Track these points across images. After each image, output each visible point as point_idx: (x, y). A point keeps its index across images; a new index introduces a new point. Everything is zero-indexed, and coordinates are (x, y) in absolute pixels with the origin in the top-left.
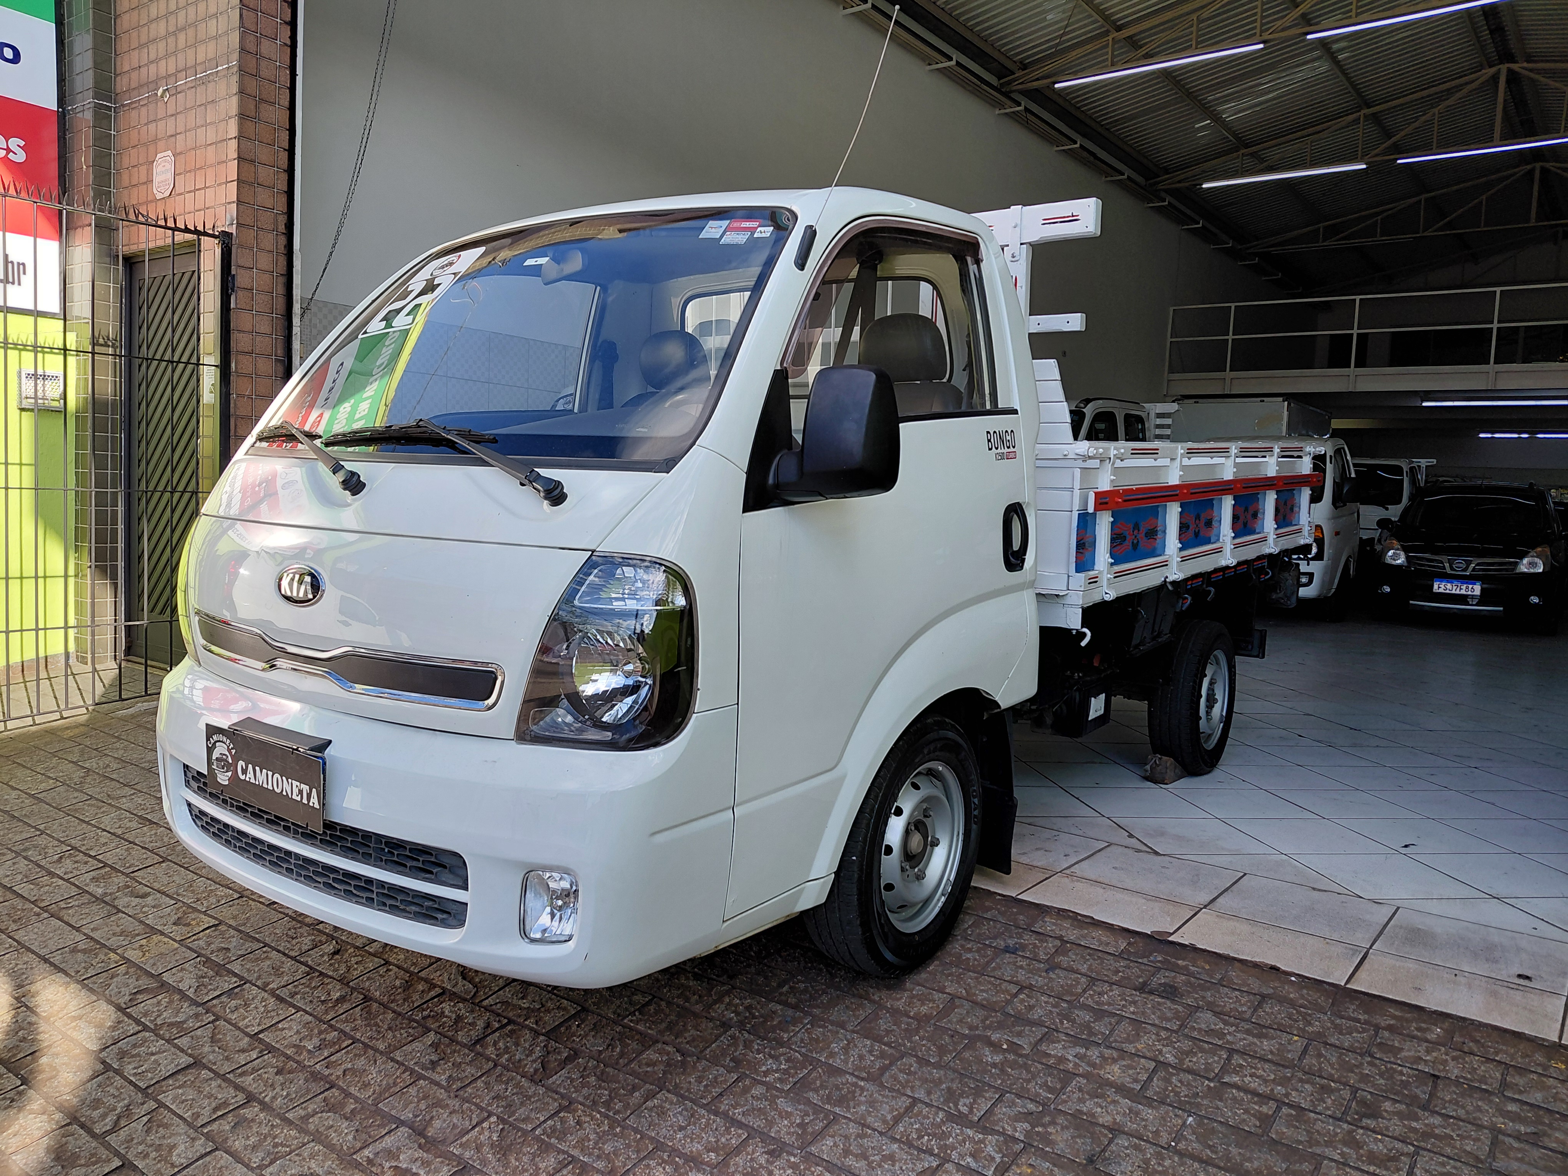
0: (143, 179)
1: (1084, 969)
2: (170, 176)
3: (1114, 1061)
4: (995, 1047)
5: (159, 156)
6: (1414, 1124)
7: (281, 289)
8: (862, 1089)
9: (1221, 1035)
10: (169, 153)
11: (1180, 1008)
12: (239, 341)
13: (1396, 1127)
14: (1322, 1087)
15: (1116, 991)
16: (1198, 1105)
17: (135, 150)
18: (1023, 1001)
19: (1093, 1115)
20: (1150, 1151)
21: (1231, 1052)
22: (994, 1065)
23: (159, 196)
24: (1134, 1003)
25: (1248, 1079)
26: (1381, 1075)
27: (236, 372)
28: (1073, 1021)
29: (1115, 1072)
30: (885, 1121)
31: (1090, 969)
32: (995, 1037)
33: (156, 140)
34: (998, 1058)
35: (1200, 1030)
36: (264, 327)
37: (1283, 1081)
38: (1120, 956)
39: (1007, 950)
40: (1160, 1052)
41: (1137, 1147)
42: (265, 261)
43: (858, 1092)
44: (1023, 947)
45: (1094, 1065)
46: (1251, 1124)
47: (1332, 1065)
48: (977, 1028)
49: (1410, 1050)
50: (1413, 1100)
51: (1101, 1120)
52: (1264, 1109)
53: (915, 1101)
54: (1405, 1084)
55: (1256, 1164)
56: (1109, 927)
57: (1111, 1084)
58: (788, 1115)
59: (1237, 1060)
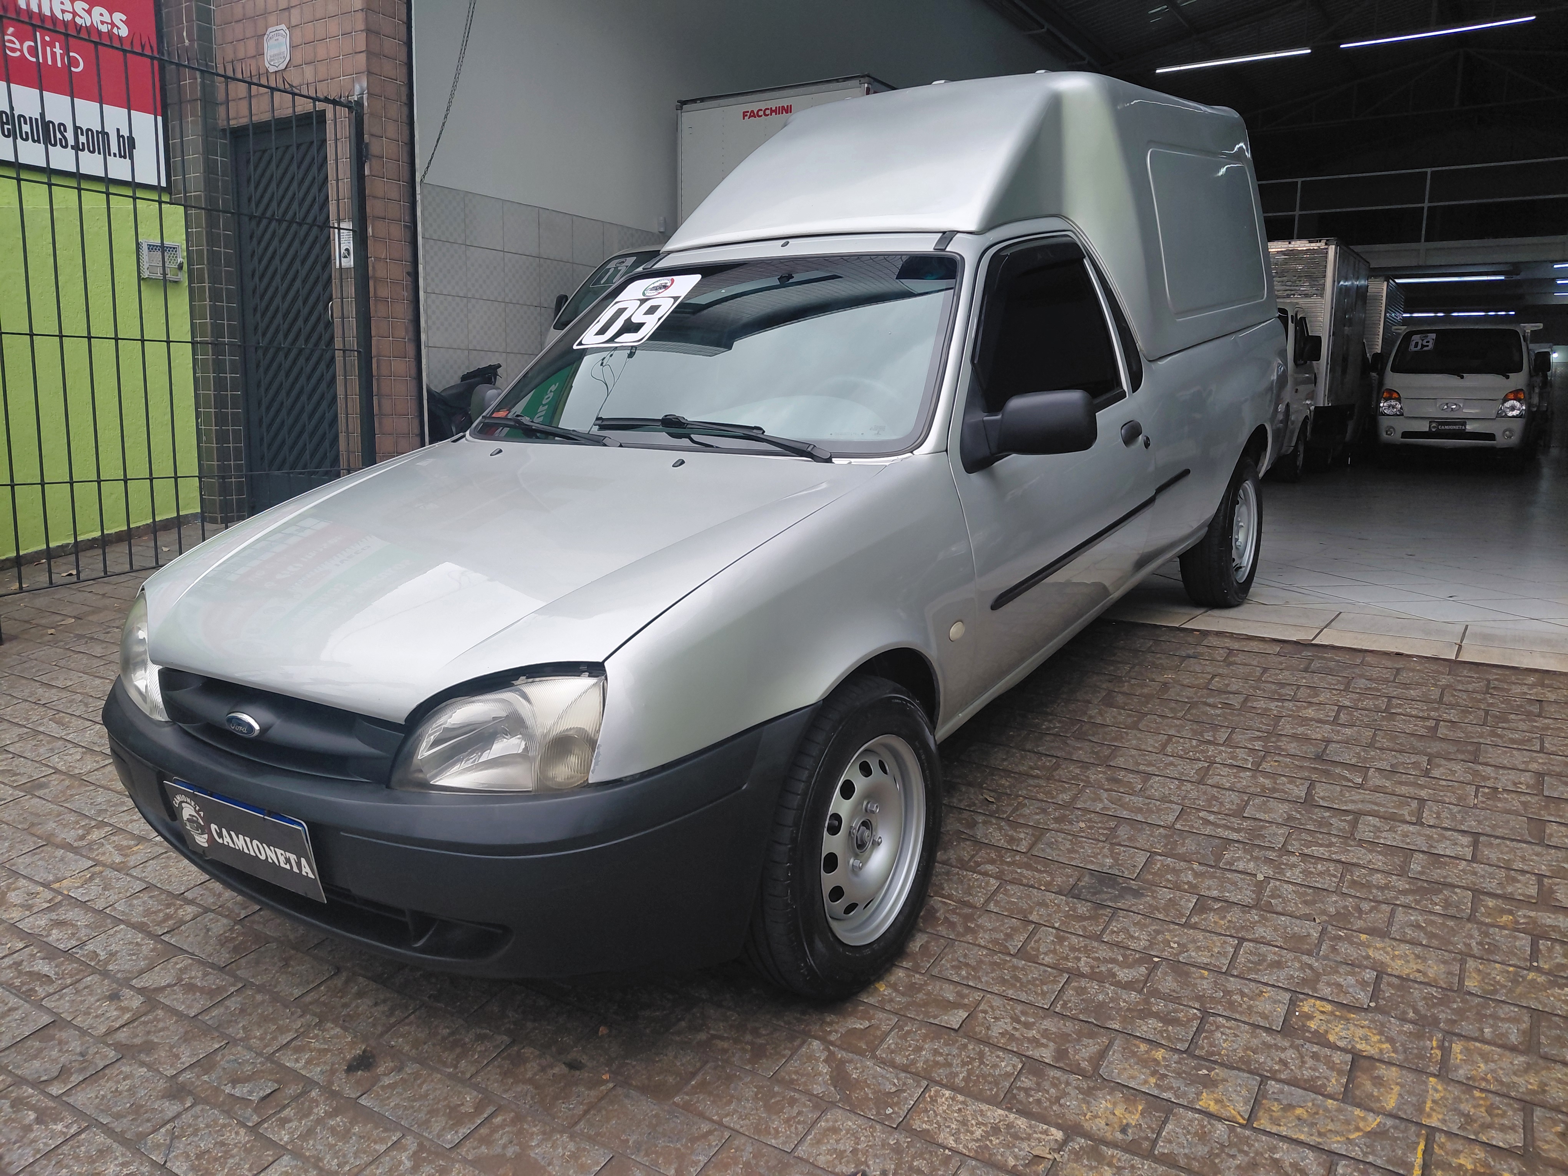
0: (252, 51)
1: (1255, 663)
2: (285, 49)
3: (1305, 708)
4: (1214, 706)
5: (270, 30)
6: (1535, 724)
7: (405, 157)
8: (1127, 733)
9: (1378, 690)
10: (283, 26)
11: (1339, 678)
12: (373, 207)
13: (1522, 726)
14: (1463, 711)
15: (1287, 673)
16: (1379, 725)
17: (240, 24)
18: (1217, 682)
19: (1306, 735)
20: (1358, 750)
21: (1390, 698)
22: (1219, 716)
23: (272, 69)
24: (1304, 678)
25: (1408, 710)
26: (1502, 703)
27: (373, 236)
28: (1264, 690)
29: (1310, 712)
30: (1155, 747)
31: (1259, 662)
32: (1211, 700)
33: (265, 14)
34: (1219, 712)
35: (1360, 688)
36: (394, 194)
37: (1436, 710)
38: (1278, 654)
39: (1189, 657)
40: (1338, 701)
41: (1347, 748)
42: (392, 130)
43: (1125, 735)
44: (1202, 654)
45: (1292, 711)
46: (1422, 732)
47: (1464, 700)
48: (1193, 698)
49: (1517, 689)
50: (1529, 714)
51: (1313, 737)
52: (1427, 724)
53: (1171, 737)
54: (1521, 706)
55: (1435, 750)
56: (1262, 639)
57: (1312, 719)
58: (1080, 749)
59: (1395, 701)
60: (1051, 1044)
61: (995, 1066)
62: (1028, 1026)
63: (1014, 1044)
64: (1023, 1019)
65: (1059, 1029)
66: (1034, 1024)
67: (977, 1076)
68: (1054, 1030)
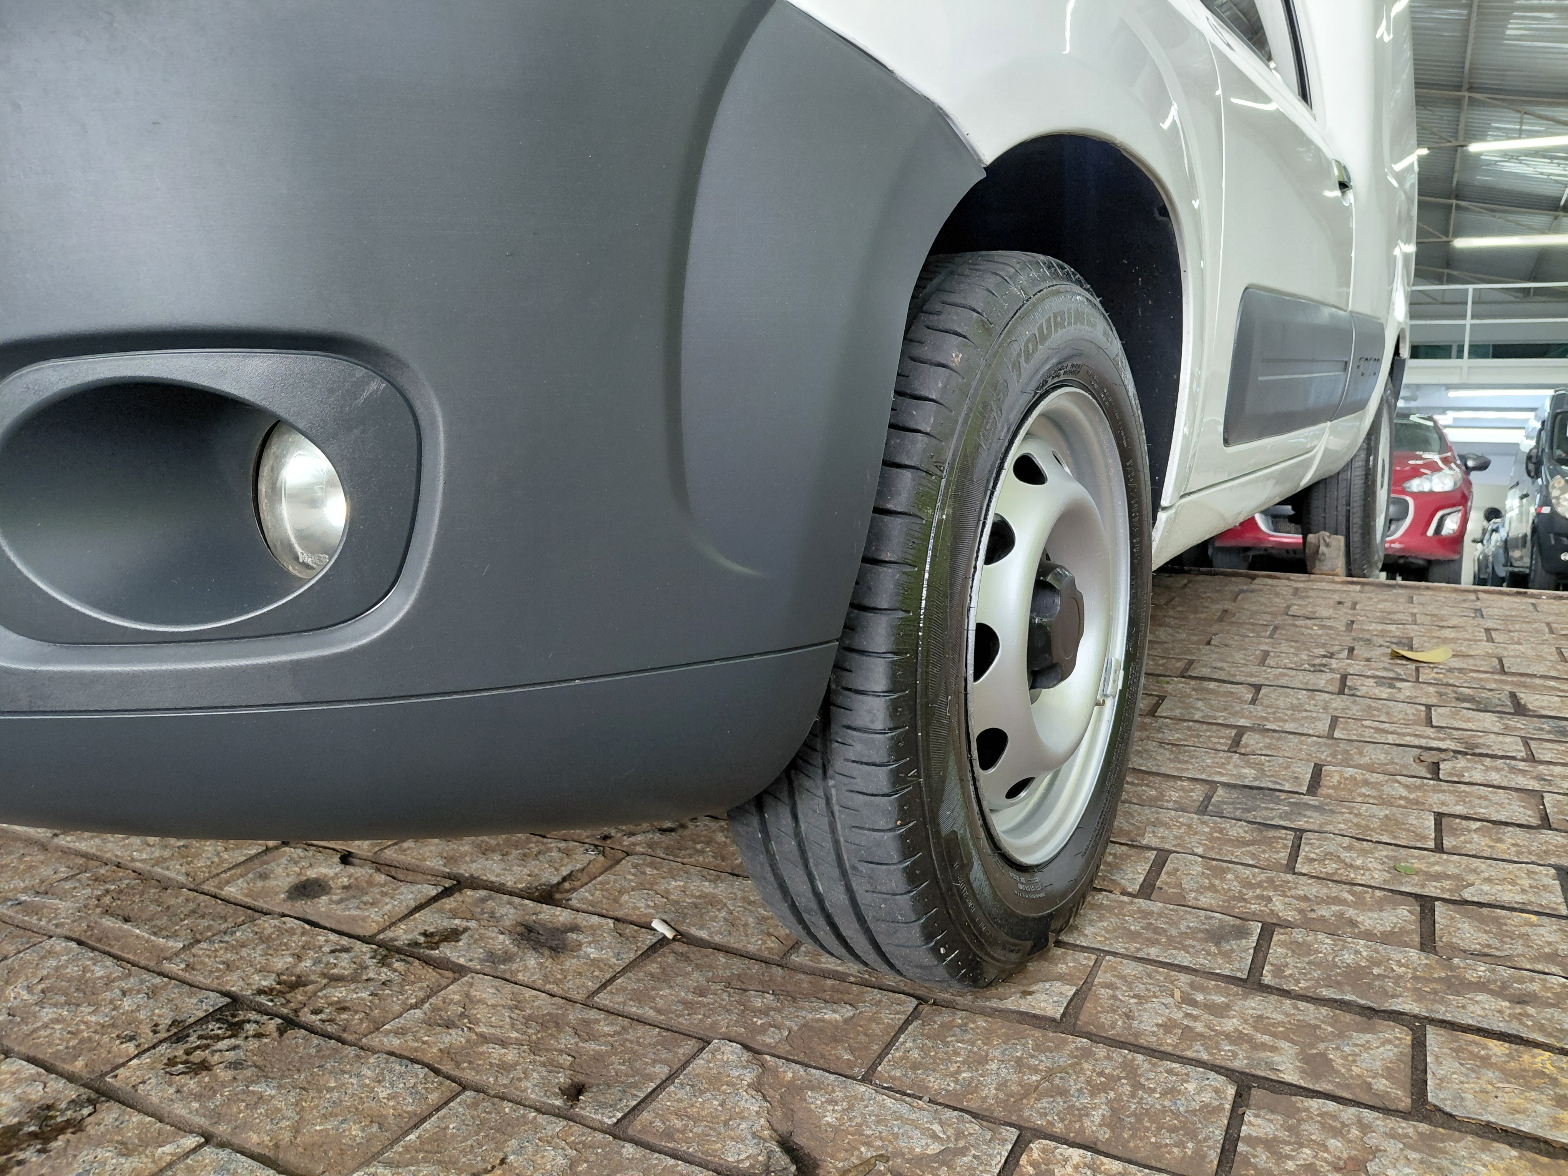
60: (1284, 1044)
61: (1171, 1092)
62: (1219, 1011)
63: (1198, 1046)
64: (1200, 997)
65: (1287, 1015)
66: (1227, 1007)
67: (1138, 1117)
68: (1280, 1017)
